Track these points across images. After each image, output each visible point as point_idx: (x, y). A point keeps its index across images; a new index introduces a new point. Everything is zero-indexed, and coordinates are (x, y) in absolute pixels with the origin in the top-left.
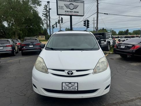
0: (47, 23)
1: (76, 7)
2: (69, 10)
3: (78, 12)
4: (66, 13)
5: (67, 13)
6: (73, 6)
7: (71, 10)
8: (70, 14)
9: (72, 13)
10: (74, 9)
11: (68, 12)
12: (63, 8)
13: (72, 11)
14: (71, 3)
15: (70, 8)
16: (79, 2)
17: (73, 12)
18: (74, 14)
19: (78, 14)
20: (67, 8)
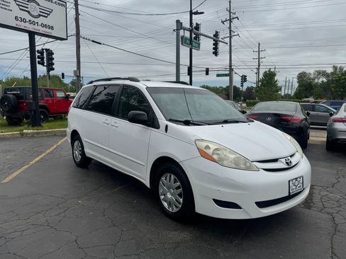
1: (46, 13)
2: (28, 17)
3: (52, 28)
4: (19, 23)
5: (22, 25)
6: (38, 7)
7: (32, 19)
8: (31, 27)
9: (36, 27)
10: (40, 15)
11: (23, 20)
12: (7, 8)
13: (36, 20)
15: (29, 12)
17: (39, 24)
18: (42, 30)
19: (54, 33)
20: (21, 9)
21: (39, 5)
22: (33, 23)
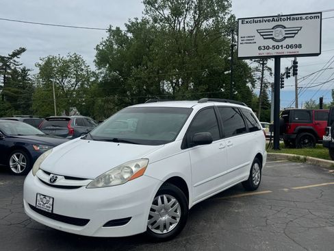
0: (263, 77)
1: (292, 33)
2: (270, 43)
3: (300, 46)
4: (262, 51)
5: (265, 53)
6: (283, 30)
7: (276, 44)
8: (274, 52)
9: (280, 50)
10: (285, 38)
11: (267, 48)
12: (252, 41)
13: (280, 44)
14: (279, 23)
15: (273, 38)
16: (304, 17)
17: (284, 46)
18: (286, 51)
19: (301, 51)
20: (264, 38)
21: (285, 28)
22: (277, 47)
